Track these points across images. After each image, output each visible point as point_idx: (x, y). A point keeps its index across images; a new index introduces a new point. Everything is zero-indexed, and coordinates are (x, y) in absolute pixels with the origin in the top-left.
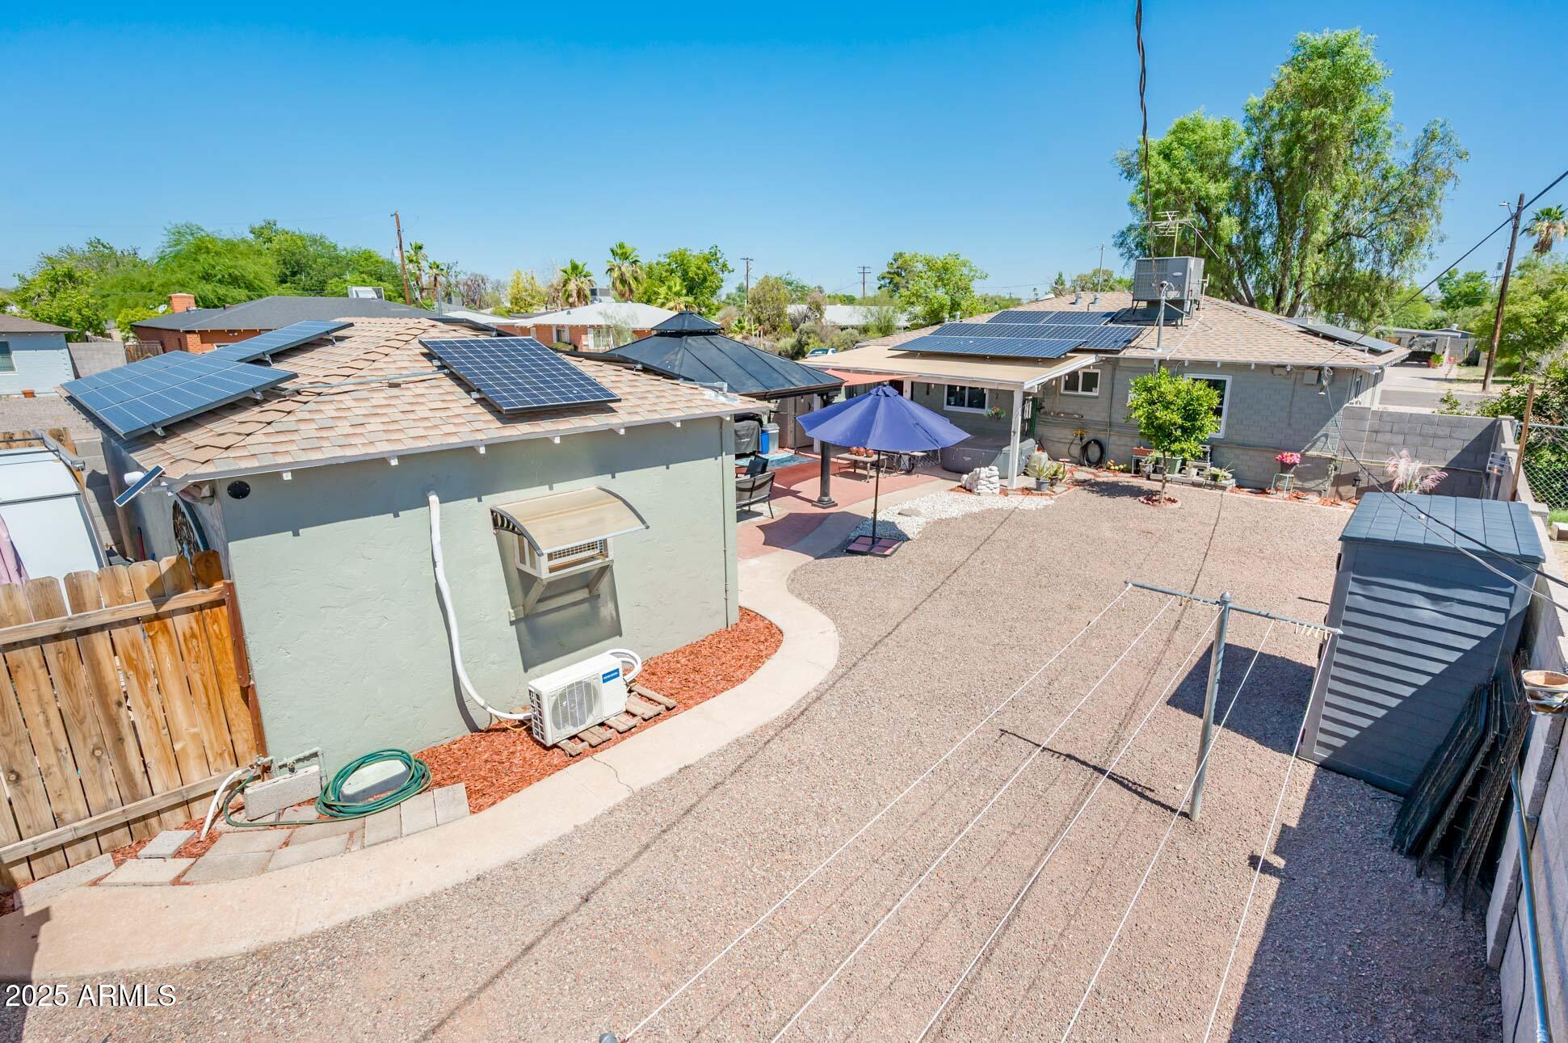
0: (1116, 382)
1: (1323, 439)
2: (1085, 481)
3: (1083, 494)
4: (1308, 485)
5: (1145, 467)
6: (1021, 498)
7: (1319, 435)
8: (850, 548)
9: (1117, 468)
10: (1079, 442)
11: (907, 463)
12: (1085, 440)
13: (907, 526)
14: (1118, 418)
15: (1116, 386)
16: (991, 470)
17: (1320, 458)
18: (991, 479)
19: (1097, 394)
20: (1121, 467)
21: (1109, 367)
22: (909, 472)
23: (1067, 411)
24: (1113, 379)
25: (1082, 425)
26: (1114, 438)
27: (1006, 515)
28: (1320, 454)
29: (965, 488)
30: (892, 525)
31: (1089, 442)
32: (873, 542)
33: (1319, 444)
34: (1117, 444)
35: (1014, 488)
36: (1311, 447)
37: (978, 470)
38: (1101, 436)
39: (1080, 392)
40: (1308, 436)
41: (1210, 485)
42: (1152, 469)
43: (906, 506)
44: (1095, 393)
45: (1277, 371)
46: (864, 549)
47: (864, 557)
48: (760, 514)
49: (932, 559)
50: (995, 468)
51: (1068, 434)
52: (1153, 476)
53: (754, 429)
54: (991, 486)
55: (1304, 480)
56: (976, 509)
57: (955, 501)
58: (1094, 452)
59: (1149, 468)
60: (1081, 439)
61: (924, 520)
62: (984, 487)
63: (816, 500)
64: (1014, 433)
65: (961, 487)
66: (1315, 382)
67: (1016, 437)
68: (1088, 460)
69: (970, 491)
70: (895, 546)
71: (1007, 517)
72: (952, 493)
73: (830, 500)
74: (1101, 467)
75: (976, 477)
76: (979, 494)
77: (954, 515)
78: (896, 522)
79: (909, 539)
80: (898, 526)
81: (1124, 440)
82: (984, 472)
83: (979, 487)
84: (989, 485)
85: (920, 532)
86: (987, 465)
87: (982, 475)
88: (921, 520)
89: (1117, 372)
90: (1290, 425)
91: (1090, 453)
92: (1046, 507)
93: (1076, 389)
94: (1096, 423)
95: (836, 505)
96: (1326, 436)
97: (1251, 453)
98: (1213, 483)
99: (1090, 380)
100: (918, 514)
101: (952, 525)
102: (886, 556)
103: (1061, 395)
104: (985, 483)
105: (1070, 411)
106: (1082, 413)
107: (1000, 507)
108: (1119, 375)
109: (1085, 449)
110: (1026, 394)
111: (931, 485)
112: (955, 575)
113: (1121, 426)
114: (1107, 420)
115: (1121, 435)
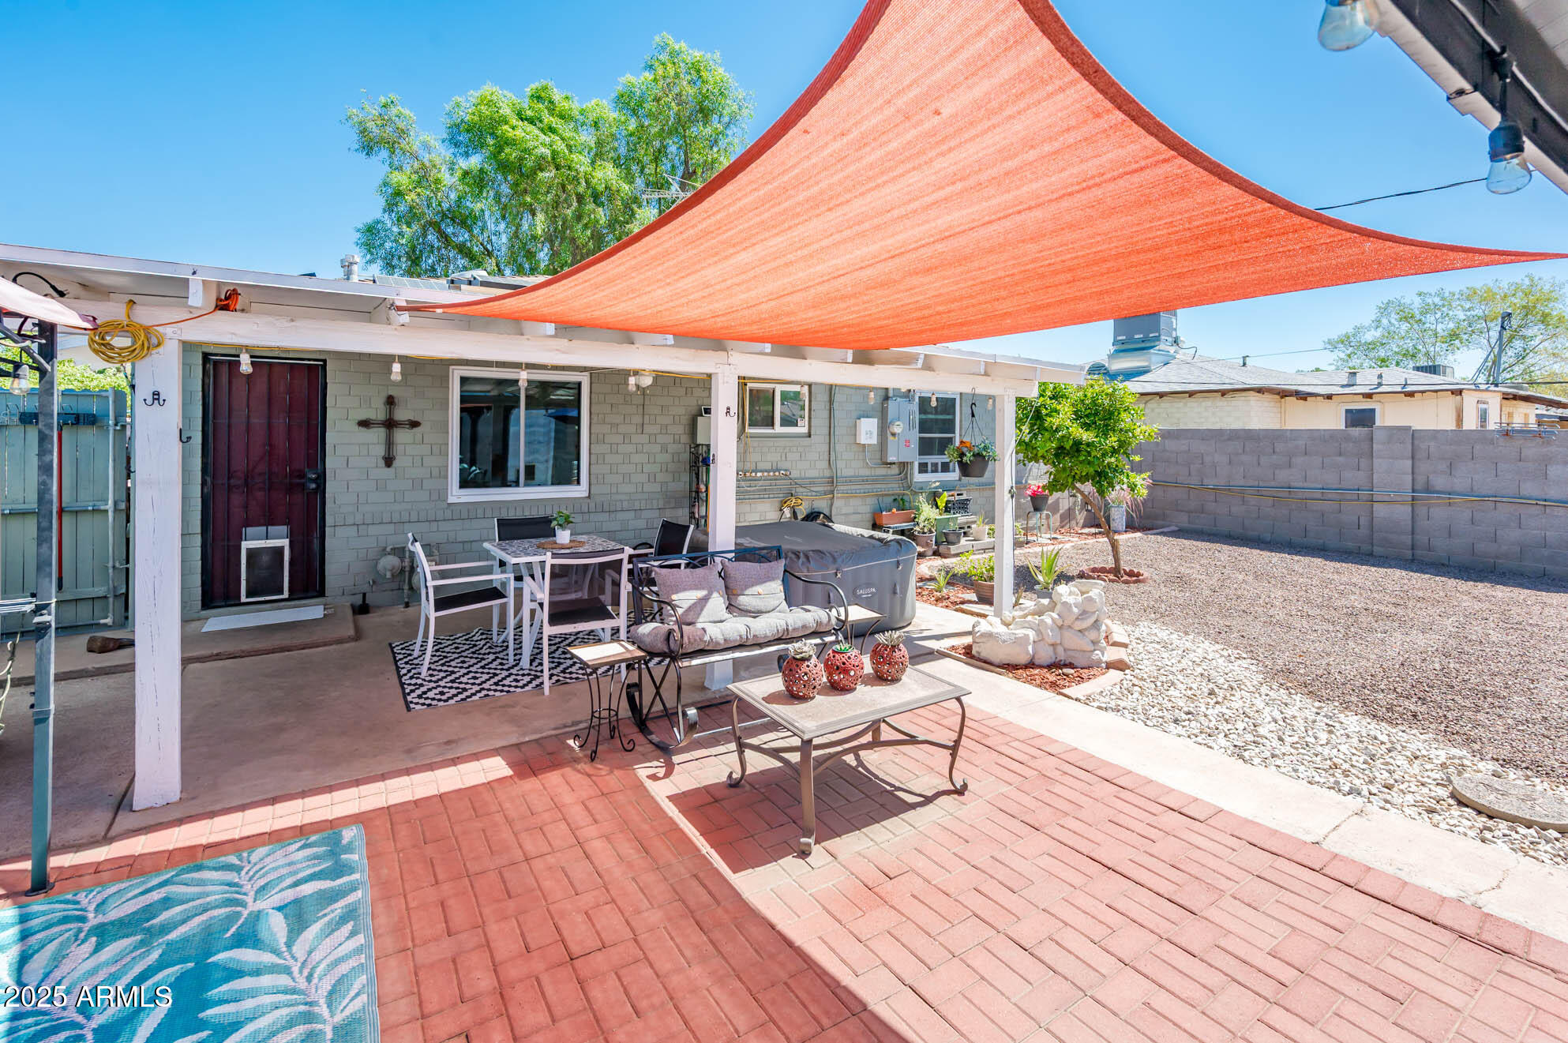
0: (835, 409)
14: (842, 468)
15: (835, 414)
19: (805, 430)
23: (761, 465)
24: (830, 399)
25: (789, 488)
26: (838, 503)
34: (845, 514)
38: (822, 505)
39: (778, 429)
44: (803, 427)
51: (767, 510)
60: (795, 513)
81: (853, 504)
93: (773, 425)
94: (813, 482)
103: (748, 436)
105: (767, 466)
113: (850, 480)
114: (827, 473)
115: (849, 495)
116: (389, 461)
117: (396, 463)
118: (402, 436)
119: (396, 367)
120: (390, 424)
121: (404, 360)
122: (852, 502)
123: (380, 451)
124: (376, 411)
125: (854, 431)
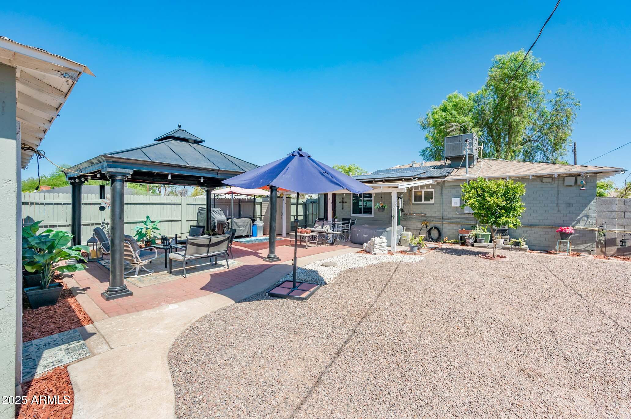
0: (443, 195)
1: (585, 218)
2: (436, 248)
3: (439, 254)
4: (578, 247)
5: (469, 239)
6: (402, 255)
7: (581, 215)
8: (273, 292)
9: (450, 241)
10: (425, 229)
11: (331, 239)
12: (429, 228)
13: (327, 274)
14: (447, 214)
15: (444, 197)
16: (382, 239)
17: (585, 230)
18: (382, 244)
19: (433, 202)
20: (453, 241)
21: (439, 188)
22: (332, 244)
23: (416, 212)
24: (442, 193)
25: (426, 219)
26: (445, 225)
27: (396, 266)
28: (585, 227)
29: (366, 251)
30: (316, 272)
31: (432, 228)
32: (294, 287)
33: (582, 222)
34: (448, 229)
35: (396, 251)
36: (577, 223)
37: (373, 239)
38: (438, 225)
39: (423, 202)
40: (574, 218)
41: (515, 249)
42: (473, 241)
43: (328, 261)
44: (432, 201)
45: (545, 180)
46: (284, 292)
47: (282, 301)
48: (223, 266)
49: (344, 301)
50: (384, 238)
51: (418, 225)
52: (475, 244)
53: (248, 223)
54: (383, 249)
55: (576, 245)
56: (375, 263)
57: (360, 257)
58: (435, 234)
59: (472, 240)
60: (427, 227)
61: (339, 269)
62: (378, 250)
63: (266, 257)
64: (394, 217)
65: (363, 251)
66: (573, 184)
67: (395, 221)
68: (432, 239)
69: (369, 252)
70: (312, 290)
71: (397, 268)
72: (358, 253)
73: (275, 256)
74: (440, 242)
75: (372, 244)
76: (375, 254)
77: (361, 266)
78: (319, 271)
79: (326, 284)
80: (320, 274)
81: (452, 226)
82: (377, 240)
83: (375, 249)
84: (381, 248)
85: (335, 278)
86: (379, 236)
87: (377, 242)
88: (337, 269)
89: (444, 189)
90: (559, 211)
91: (432, 234)
92: (421, 261)
93: (421, 201)
94: (435, 218)
95: (280, 260)
96: (587, 216)
97: (533, 229)
98: (517, 247)
99: (429, 196)
100: (335, 265)
101: (360, 272)
102: (302, 299)
103: (413, 204)
104: (378, 247)
105: (418, 212)
106: (425, 213)
107: (391, 261)
108: (445, 191)
109: (429, 232)
110: (399, 194)
111: (344, 250)
112: (367, 319)
113: (449, 218)
114: (441, 215)
115: (449, 223)
116: (343, 208)
117: (344, 209)
118: (345, 204)
119: (344, 195)
120: (343, 202)
121: (345, 194)
122: (452, 225)
123: (342, 207)
124: (341, 201)
125: (451, 202)
